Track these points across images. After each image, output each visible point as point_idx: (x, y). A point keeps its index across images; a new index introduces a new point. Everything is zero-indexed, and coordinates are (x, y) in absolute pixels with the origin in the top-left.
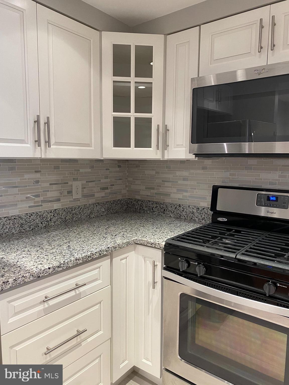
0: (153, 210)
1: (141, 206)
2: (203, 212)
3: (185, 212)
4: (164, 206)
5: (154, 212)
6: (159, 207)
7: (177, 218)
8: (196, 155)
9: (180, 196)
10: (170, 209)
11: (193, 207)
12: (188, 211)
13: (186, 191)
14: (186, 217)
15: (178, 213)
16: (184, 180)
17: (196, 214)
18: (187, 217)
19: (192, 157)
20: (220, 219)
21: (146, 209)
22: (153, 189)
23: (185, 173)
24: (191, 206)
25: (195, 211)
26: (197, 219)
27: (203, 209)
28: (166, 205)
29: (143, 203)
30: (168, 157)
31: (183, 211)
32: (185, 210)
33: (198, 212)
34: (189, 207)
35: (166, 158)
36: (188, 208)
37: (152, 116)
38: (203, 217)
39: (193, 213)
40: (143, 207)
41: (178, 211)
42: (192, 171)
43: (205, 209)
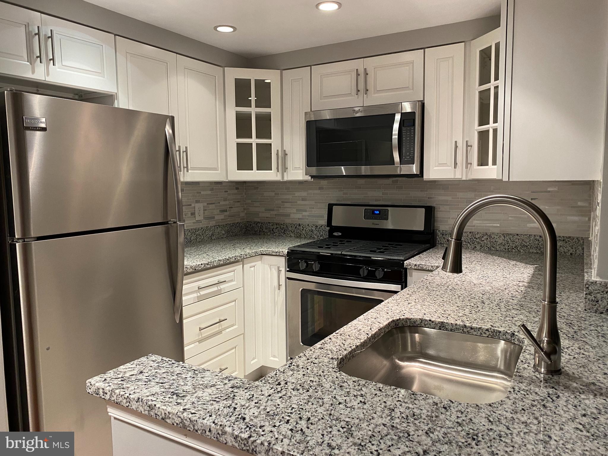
0: (273, 231)
1: (261, 228)
2: (321, 229)
3: (304, 230)
4: (284, 227)
5: (274, 233)
6: (279, 228)
7: (298, 237)
8: (312, 177)
9: (299, 216)
10: (290, 229)
11: (312, 226)
12: (307, 230)
13: (306, 211)
14: (305, 235)
16: (303, 200)
17: (315, 232)
18: (307, 235)
19: (308, 178)
20: (335, 234)
21: (266, 231)
22: (273, 210)
23: (304, 194)
24: (310, 225)
25: (314, 229)
27: (321, 226)
28: (286, 226)
29: (262, 225)
30: (287, 178)
31: (302, 230)
33: (317, 229)
34: (308, 225)
35: (286, 179)
36: (307, 227)
37: (272, 142)
38: (321, 234)
39: (312, 231)
40: (262, 229)
41: (298, 230)
42: (310, 191)
43: (323, 227)
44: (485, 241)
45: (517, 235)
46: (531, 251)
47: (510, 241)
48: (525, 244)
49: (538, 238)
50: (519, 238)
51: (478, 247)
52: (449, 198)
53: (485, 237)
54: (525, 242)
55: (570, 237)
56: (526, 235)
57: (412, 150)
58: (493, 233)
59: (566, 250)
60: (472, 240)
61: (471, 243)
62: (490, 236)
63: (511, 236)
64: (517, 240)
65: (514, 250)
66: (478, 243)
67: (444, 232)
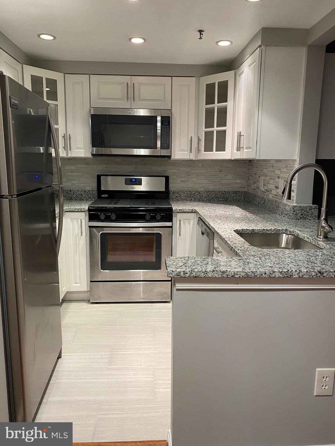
4: (57, 193)
7: (69, 200)
8: (93, 155)
9: (70, 184)
11: (81, 191)
12: (77, 194)
13: (75, 180)
14: (76, 198)
15: (70, 196)
16: (72, 172)
17: (84, 196)
19: (89, 156)
20: (103, 196)
23: (73, 168)
24: (79, 190)
25: (83, 193)
26: (85, 198)
31: (73, 194)
32: (75, 193)
34: (78, 191)
35: (69, 155)
37: (59, 127)
38: (89, 197)
39: (82, 195)
42: (78, 166)
43: (90, 191)
44: (197, 196)
45: (213, 191)
46: (220, 199)
47: (209, 195)
48: (217, 196)
49: (223, 192)
50: (214, 193)
51: (193, 199)
52: (176, 171)
53: (197, 193)
54: (217, 195)
55: (238, 191)
56: (218, 191)
57: (168, 140)
58: (201, 191)
59: (236, 198)
60: (190, 195)
61: (189, 197)
62: (199, 193)
63: (210, 192)
64: (213, 194)
65: (211, 200)
66: (193, 197)
67: (174, 191)
